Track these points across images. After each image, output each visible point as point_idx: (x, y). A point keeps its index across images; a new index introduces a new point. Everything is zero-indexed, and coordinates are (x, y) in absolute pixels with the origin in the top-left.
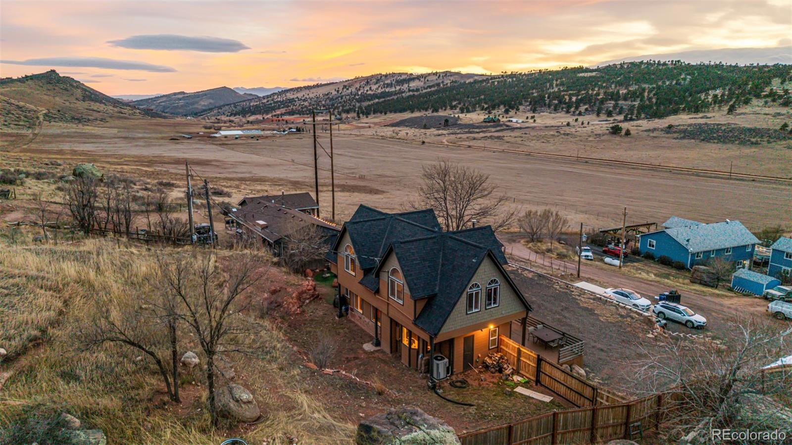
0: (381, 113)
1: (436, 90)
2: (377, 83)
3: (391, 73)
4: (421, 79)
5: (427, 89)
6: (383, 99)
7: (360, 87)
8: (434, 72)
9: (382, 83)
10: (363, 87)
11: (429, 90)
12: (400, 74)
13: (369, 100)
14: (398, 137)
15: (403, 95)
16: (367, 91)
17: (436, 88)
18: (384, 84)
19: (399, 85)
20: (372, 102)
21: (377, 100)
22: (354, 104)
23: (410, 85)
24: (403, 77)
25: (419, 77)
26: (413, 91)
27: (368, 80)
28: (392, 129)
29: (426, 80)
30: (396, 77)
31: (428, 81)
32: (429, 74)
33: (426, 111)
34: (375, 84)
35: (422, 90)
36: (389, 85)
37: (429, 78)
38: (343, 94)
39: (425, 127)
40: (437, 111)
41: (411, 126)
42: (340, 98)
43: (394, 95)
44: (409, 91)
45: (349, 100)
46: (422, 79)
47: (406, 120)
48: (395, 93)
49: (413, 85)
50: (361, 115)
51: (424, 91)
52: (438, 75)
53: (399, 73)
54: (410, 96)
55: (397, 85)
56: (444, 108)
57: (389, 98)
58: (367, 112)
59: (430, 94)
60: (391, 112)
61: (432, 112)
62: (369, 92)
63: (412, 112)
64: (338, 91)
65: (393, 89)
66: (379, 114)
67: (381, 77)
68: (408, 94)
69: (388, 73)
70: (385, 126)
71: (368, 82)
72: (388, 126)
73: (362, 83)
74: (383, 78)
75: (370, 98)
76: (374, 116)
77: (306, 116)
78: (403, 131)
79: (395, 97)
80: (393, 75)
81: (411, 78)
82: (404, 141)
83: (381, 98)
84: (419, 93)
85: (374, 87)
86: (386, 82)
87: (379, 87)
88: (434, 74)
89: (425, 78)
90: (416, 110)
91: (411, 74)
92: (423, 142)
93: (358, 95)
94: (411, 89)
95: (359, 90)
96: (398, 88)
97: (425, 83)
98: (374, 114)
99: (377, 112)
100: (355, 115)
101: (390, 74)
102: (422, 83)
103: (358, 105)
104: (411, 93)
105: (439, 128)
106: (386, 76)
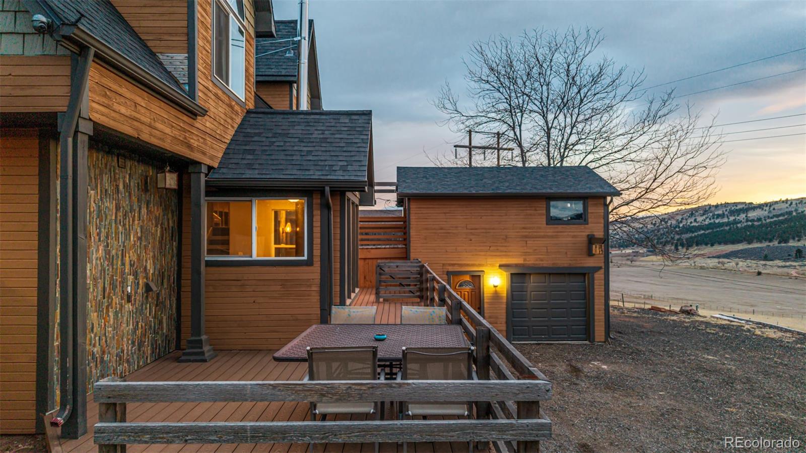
0: (706, 244)
1: (786, 219)
2: (704, 214)
3: (723, 202)
4: (765, 208)
5: (772, 218)
6: (710, 231)
7: (682, 219)
8: (784, 199)
9: (711, 214)
10: (686, 219)
11: (775, 219)
12: (736, 204)
13: (693, 232)
14: (723, 268)
15: (739, 225)
16: (691, 223)
17: (786, 217)
18: (714, 215)
19: (734, 216)
20: (696, 234)
21: (702, 232)
22: (672, 236)
23: (749, 215)
24: (739, 207)
25: (761, 206)
26: (753, 221)
27: (692, 212)
28: (716, 260)
29: (772, 208)
30: (730, 207)
31: (774, 209)
32: (776, 202)
33: (770, 242)
34: (702, 216)
35: (765, 220)
36: (722, 216)
37: (776, 207)
38: (661, 227)
39: (766, 258)
40: (786, 241)
41: (746, 258)
42: (656, 231)
43: (727, 226)
44: (747, 221)
45: (667, 232)
46: (767, 208)
47: (738, 251)
48: (728, 224)
49: (752, 215)
50: (680, 248)
51: (768, 221)
52: (789, 203)
53: (734, 203)
54: (748, 226)
55: (731, 215)
56: (797, 239)
57: (718, 229)
58: (689, 244)
59: (775, 223)
60: (720, 243)
61: (779, 243)
62: (694, 224)
63: (749, 243)
64: (655, 225)
65: (726, 220)
66: (704, 246)
67: (710, 208)
68: (745, 224)
69: (719, 203)
70: (709, 257)
71: (692, 214)
72: (714, 257)
73: (686, 215)
74: (713, 209)
75: (693, 230)
76: (696, 248)
77: (615, 249)
78: (731, 264)
79: (727, 228)
80: (727, 205)
81: (750, 207)
82: (731, 271)
83: (708, 229)
84: (760, 223)
85: (700, 219)
86: (716, 213)
87: (706, 218)
88: (783, 202)
89: (770, 206)
90: (755, 241)
91: (751, 203)
92: (759, 274)
93: (679, 227)
94: (750, 219)
95: (681, 222)
96: (732, 218)
97: (770, 212)
98: (697, 245)
99: (701, 244)
100: (673, 248)
101: (721, 204)
102: (766, 213)
103: (677, 237)
104: (750, 223)
105: (785, 260)
106: (717, 206)
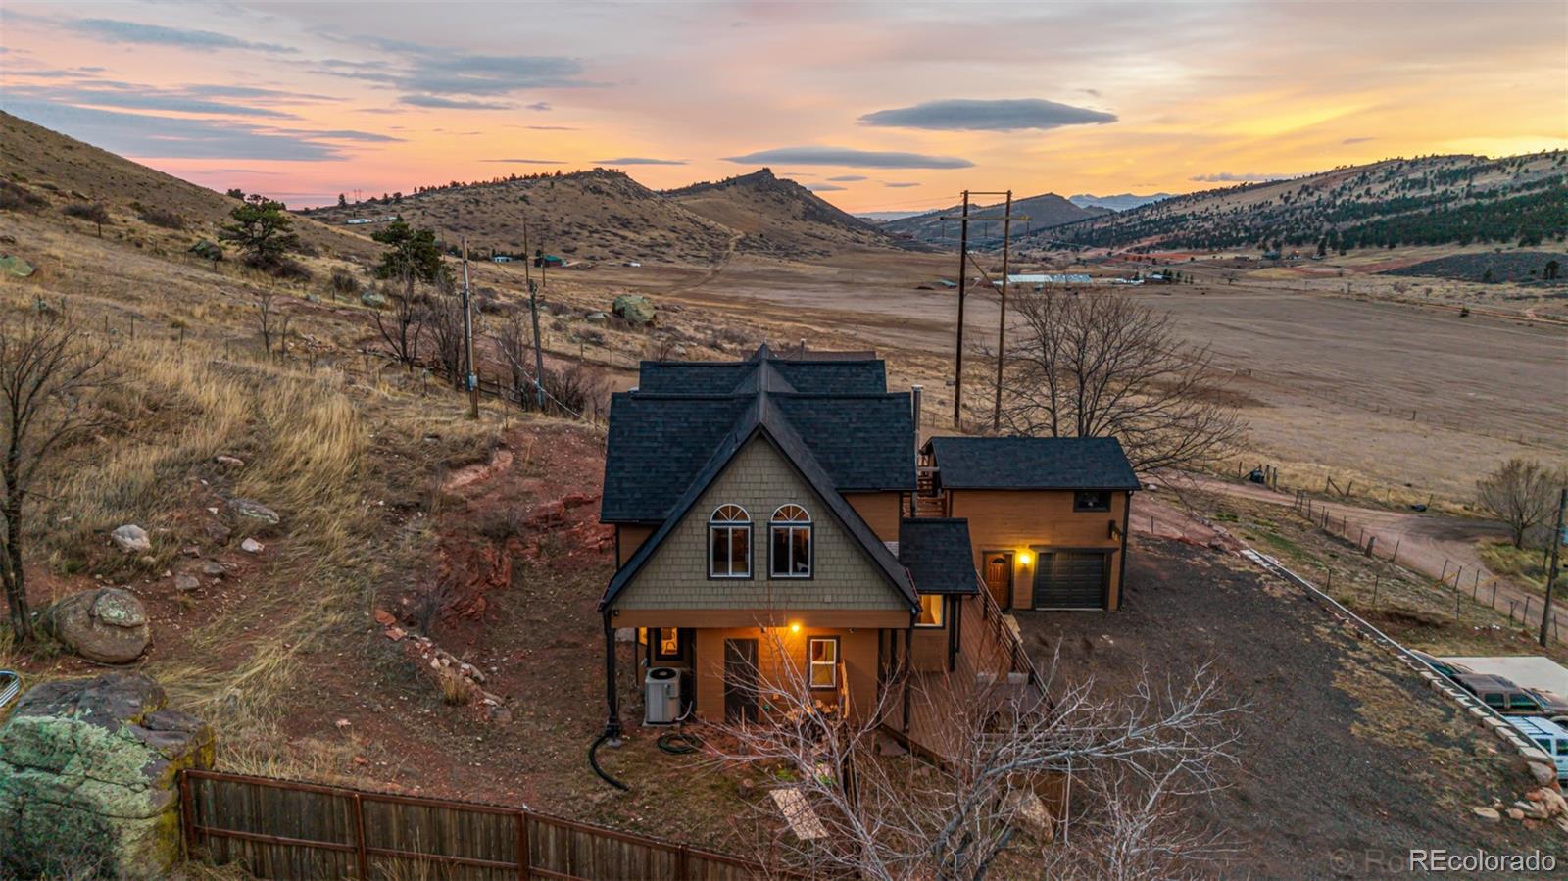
0: (1380, 244)
1: (1546, 193)
2: (1387, 179)
3: (1428, 155)
4: (1509, 169)
5: (1518, 190)
6: (1394, 215)
7: (1343, 188)
8: (1550, 149)
9: (1401, 180)
10: (1351, 190)
11: (1525, 193)
12: (1452, 159)
13: (1358, 217)
14: (1401, 298)
15: (1451, 205)
16: (1359, 197)
17: (1547, 188)
18: (1405, 182)
19: (1445, 184)
20: (1364, 221)
21: (1377, 217)
22: (1317, 224)
23: (1473, 184)
24: (1459, 165)
25: (1501, 165)
26: (1480, 195)
27: (1364, 174)
28: (1393, 279)
29: (1522, 170)
30: (1439, 165)
31: (1526, 171)
32: (1534, 157)
33: (1504, 242)
34: (1381, 182)
35: (1504, 194)
36: (1421, 184)
37: (1532, 166)
38: (1298, 204)
39: (1487, 279)
40: (1535, 242)
41: (1448, 277)
42: (1287, 214)
43: (1426, 206)
44: (1469, 195)
45: (1309, 217)
46: (1513, 170)
47: (1438, 261)
48: (1430, 201)
49: (1481, 182)
50: (1328, 250)
51: (1510, 196)
52: (1559, 158)
53: (1450, 157)
54: (1468, 208)
55: (1439, 184)
56: (1557, 236)
57: (1409, 213)
58: (1344, 245)
59: (1521, 202)
60: (1407, 243)
61: (1521, 245)
62: (1365, 200)
63: (1463, 244)
64: (1286, 200)
65: (1427, 193)
66: (1375, 248)
67: (1401, 165)
68: (1464, 202)
69: (1420, 156)
70: (1380, 273)
71: (1363, 179)
72: (1388, 273)
73: (1350, 180)
74: (1406, 167)
75: (1361, 212)
76: (1361, 251)
77: (1201, 250)
78: (1417, 288)
79: (1426, 211)
80: (1434, 159)
81: (1480, 166)
82: (1413, 307)
83: (1388, 212)
84: (1493, 200)
85: (1377, 189)
86: (1411, 177)
87: (1390, 187)
88: (1548, 156)
89: (1520, 165)
90: (1475, 239)
91: (1483, 158)
92: (1465, 313)
93: (1334, 207)
94: (1474, 191)
95: (1340, 195)
96: (1440, 189)
97: (1517, 177)
98: (1362, 246)
99: (1371, 243)
100: (1315, 248)
101: (1424, 159)
102: (1509, 179)
103: (1327, 226)
104: (1473, 201)
105: (1525, 283)
106: (1414, 163)
